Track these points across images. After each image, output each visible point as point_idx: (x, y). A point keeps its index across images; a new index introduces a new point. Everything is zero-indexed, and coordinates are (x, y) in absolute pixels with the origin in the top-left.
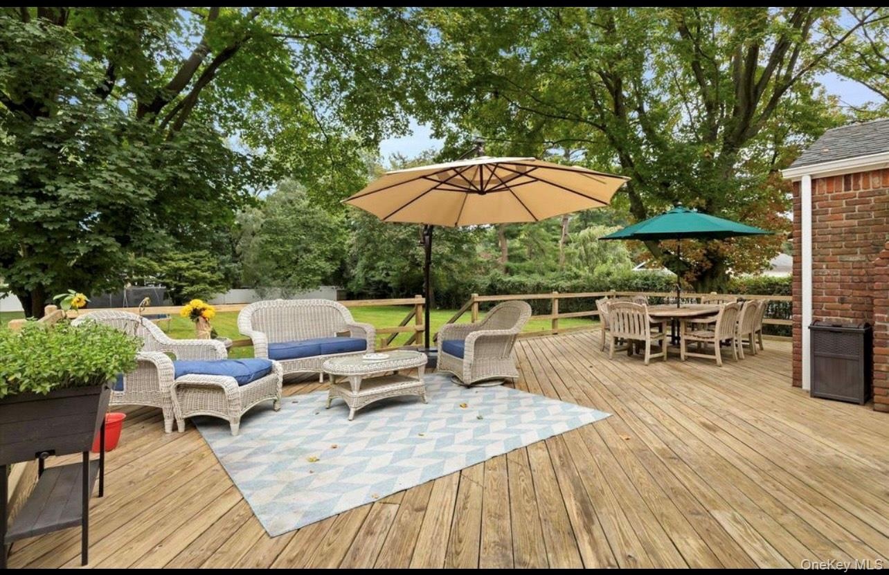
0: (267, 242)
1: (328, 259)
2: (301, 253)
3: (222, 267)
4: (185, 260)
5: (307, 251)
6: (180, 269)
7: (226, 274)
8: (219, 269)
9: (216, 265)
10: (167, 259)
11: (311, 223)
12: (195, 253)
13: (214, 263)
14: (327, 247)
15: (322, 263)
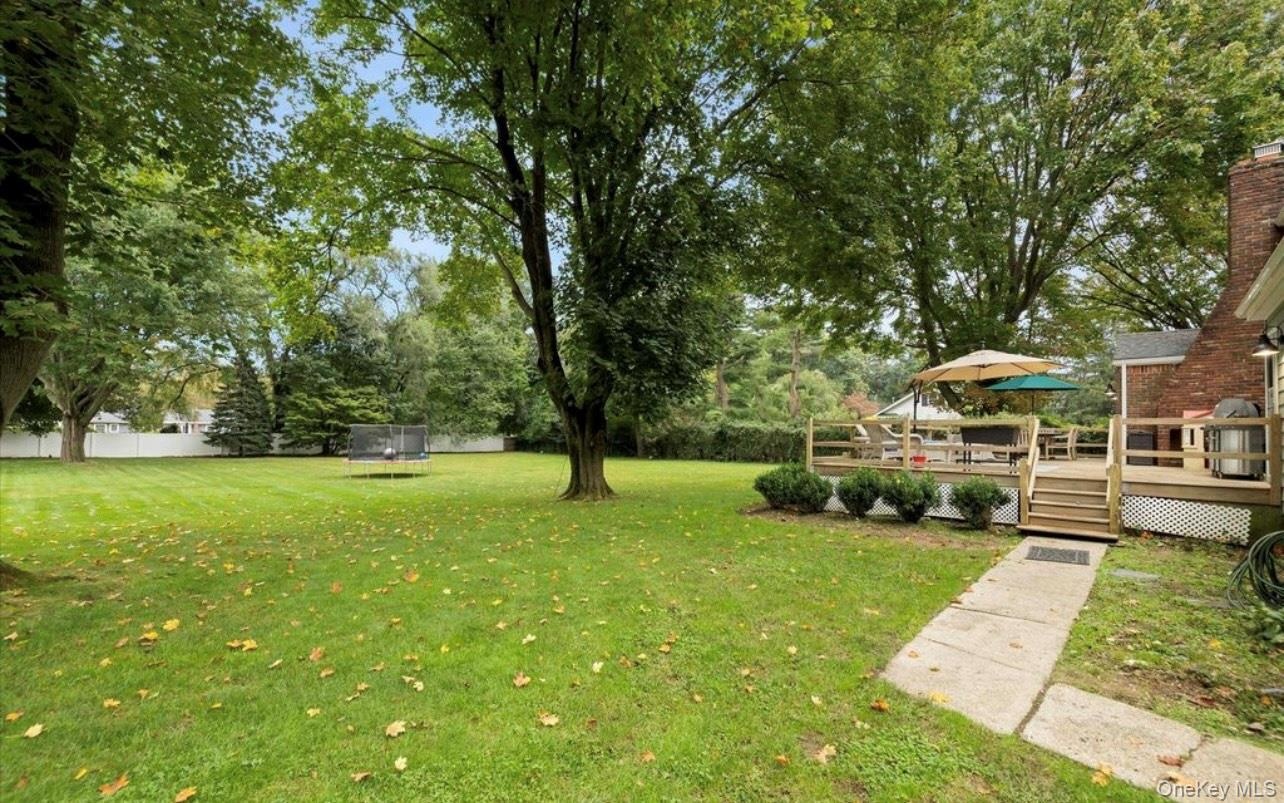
0: (438, 378)
1: (504, 400)
2: (474, 392)
3: (392, 407)
4: (351, 396)
5: (481, 389)
6: (349, 407)
7: (396, 416)
8: (389, 410)
9: (386, 405)
10: (330, 395)
11: (486, 356)
12: (361, 389)
13: (383, 402)
14: (503, 385)
15: (498, 405)
